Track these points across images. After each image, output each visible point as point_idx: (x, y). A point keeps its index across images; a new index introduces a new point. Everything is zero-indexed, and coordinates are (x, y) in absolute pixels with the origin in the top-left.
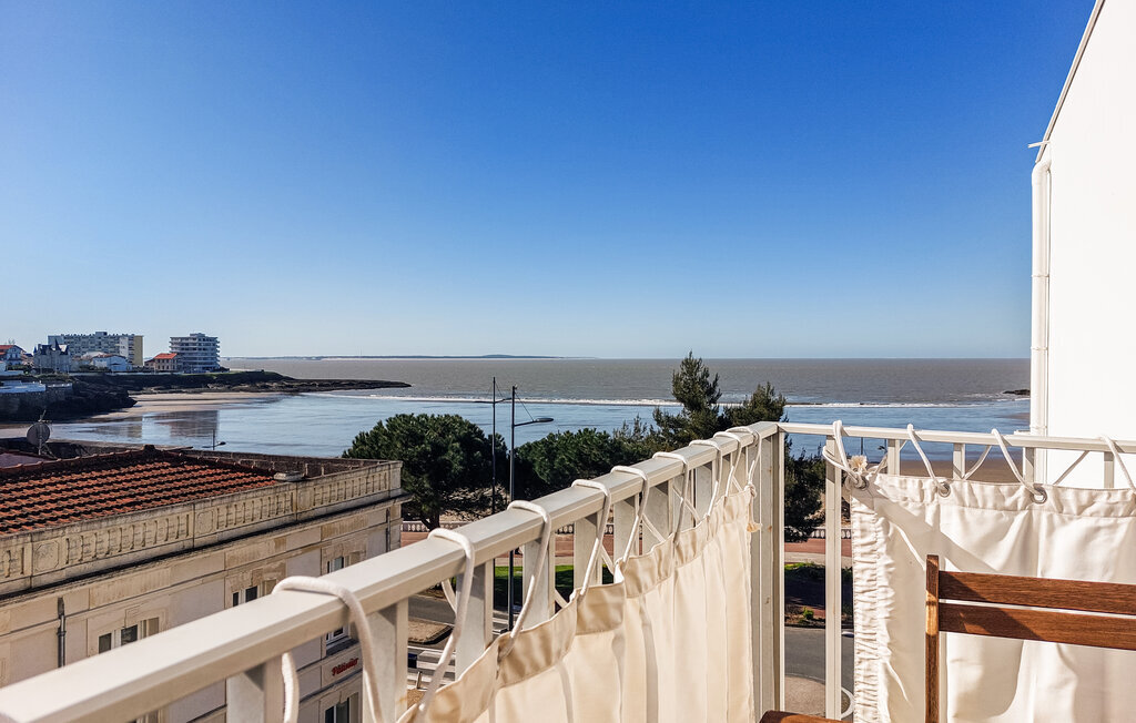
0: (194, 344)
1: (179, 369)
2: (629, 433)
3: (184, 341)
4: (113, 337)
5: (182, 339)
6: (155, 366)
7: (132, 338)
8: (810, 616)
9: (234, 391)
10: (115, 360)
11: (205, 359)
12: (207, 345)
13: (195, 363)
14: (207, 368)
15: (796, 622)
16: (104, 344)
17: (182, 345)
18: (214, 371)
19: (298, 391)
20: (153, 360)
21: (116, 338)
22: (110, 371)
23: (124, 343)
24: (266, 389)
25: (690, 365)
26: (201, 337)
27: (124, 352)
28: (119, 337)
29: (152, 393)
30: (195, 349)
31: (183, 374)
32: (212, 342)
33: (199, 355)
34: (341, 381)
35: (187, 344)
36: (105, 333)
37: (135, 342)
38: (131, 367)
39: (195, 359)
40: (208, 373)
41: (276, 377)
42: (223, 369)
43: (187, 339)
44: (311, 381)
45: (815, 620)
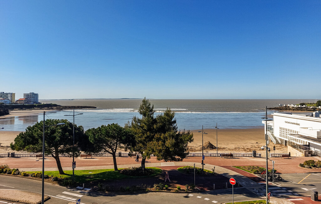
0: (31, 96)
1: (26, 103)
2: (130, 125)
3: (28, 95)
4: (6, 94)
5: (27, 94)
6: (18, 102)
7: (12, 94)
8: (179, 189)
9: (42, 109)
10: (6, 100)
11: (34, 100)
12: (35, 96)
13: (31, 101)
14: (35, 103)
15: (174, 191)
16: (3, 96)
17: (27, 96)
18: (37, 103)
19: (62, 109)
20: (18, 101)
21: (7, 94)
22: (4, 104)
23: (9, 95)
24: (52, 109)
25: (145, 102)
26: (33, 94)
27: (10, 98)
28: (8, 94)
29: (16, 110)
30: (31, 97)
31: (27, 104)
32: (36, 95)
33: (32, 99)
34: (75, 106)
35: (29, 96)
36: (4, 93)
37: (13, 95)
38: (11, 102)
39: (31, 100)
40: (35, 104)
41: (55, 105)
42: (40, 103)
43: (29, 94)
44: (67, 106)
45: (181, 190)
